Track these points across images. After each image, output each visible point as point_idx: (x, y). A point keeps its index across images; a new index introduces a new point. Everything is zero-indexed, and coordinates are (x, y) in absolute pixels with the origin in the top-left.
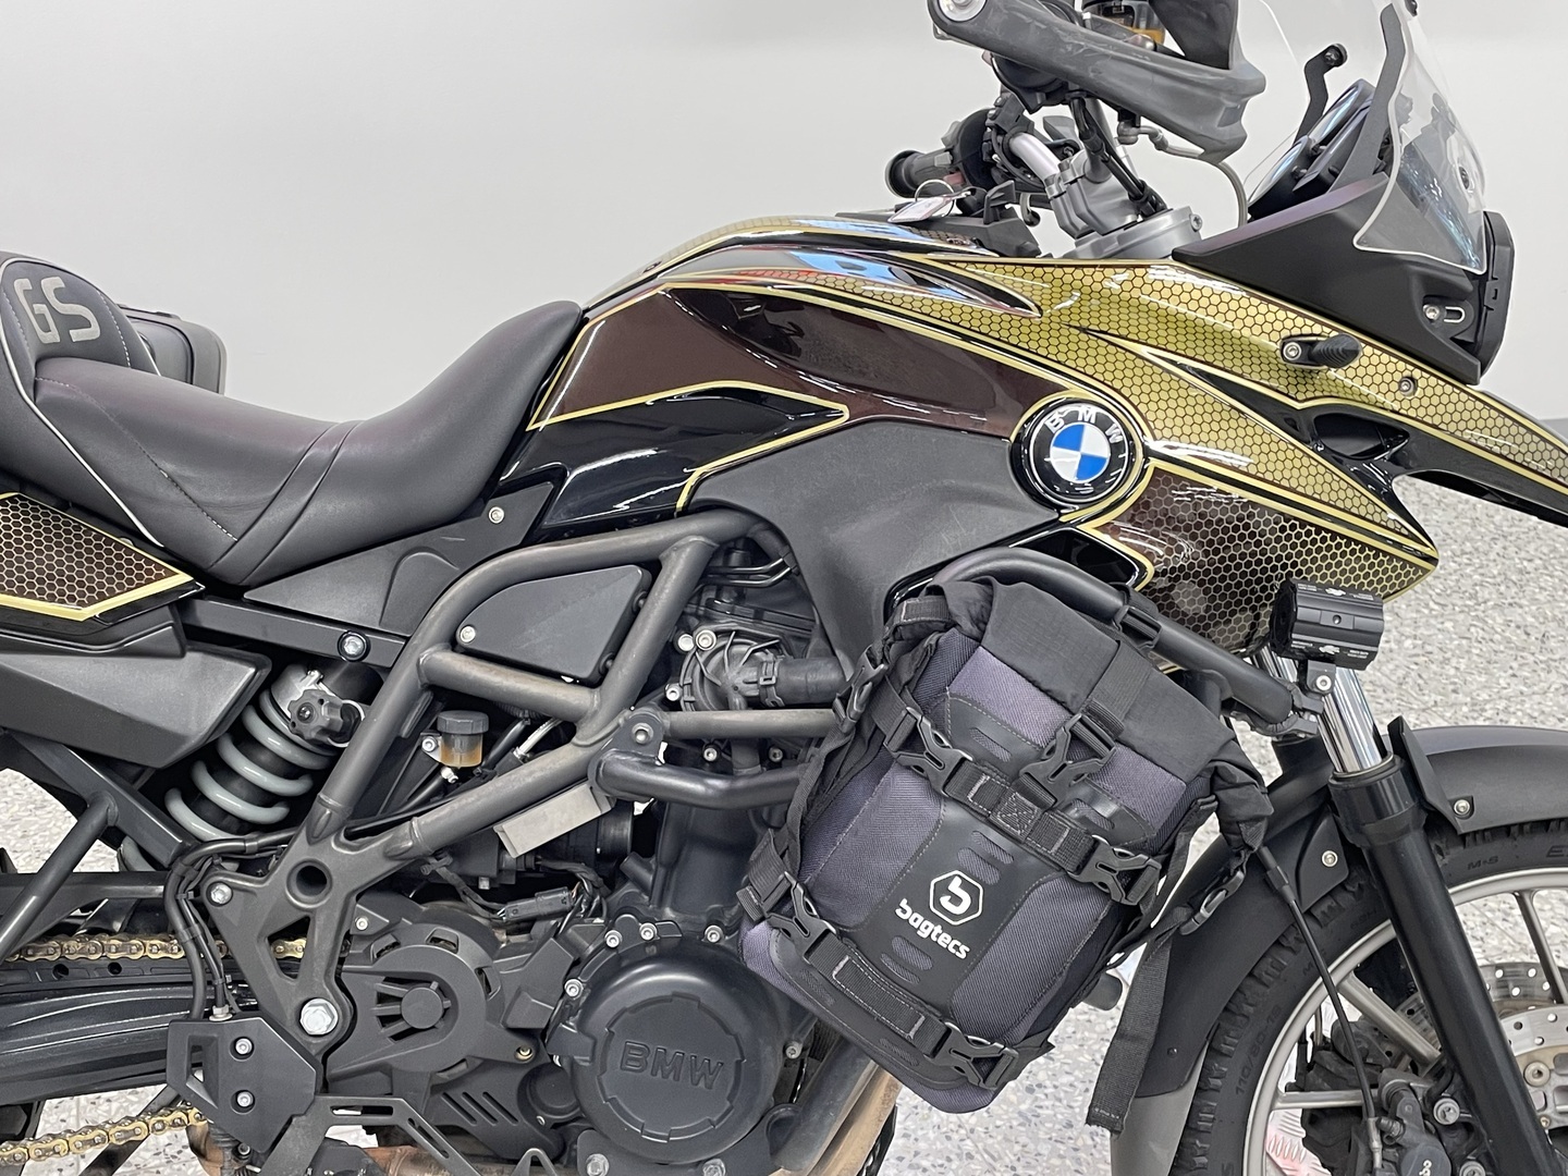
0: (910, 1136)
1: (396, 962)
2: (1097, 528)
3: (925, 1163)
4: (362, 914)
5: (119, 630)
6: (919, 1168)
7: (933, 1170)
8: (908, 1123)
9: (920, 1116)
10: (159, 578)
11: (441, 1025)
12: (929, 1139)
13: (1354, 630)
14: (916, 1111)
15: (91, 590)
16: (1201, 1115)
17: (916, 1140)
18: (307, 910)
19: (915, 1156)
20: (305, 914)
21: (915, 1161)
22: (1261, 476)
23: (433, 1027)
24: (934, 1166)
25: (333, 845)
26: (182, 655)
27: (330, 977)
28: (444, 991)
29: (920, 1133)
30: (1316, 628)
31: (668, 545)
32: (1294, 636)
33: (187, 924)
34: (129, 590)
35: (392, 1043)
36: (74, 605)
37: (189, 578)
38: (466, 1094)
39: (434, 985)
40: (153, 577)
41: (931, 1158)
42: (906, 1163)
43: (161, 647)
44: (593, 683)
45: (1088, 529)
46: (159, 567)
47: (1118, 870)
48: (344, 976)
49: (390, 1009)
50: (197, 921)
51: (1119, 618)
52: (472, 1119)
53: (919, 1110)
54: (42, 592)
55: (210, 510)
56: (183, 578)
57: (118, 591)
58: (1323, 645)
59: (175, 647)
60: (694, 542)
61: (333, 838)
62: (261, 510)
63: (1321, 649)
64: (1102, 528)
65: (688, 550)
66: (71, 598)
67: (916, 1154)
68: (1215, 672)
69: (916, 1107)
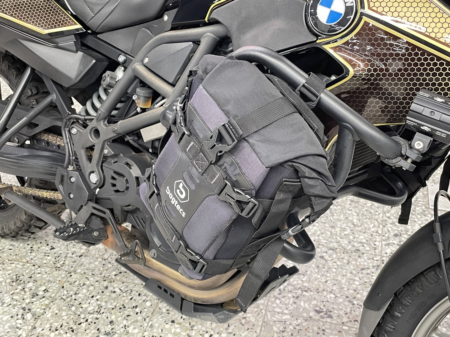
0: (356, 291)
1: (116, 167)
2: (331, 48)
3: (355, 302)
4: (107, 149)
5: (58, 40)
6: (351, 303)
7: (357, 306)
8: (359, 287)
9: (365, 286)
10: (72, 25)
11: (125, 191)
12: (363, 295)
13: (439, 121)
14: (365, 283)
15: (49, 25)
16: (388, 325)
17: (358, 293)
18: (94, 143)
19: (353, 298)
20: (93, 144)
21: (352, 300)
22: (428, 34)
23: (123, 192)
24: (358, 304)
25: (102, 123)
26: (77, 52)
27: (99, 166)
28: (127, 181)
29: (361, 291)
30: (418, 116)
31: (202, 35)
32: (408, 118)
33: (66, 138)
34: (61, 27)
35: (114, 193)
36: (42, 29)
37: (81, 27)
38: (137, 216)
39: (125, 179)
40: (70, 24)
41: (359, 301)
42: (348, 299)
43: (69, 48)
44: (173, 85)
45: (327, 48)
46: (73, 21)
47: (236, 199)
48: (103, 167)
49: (114, 182)
50: (69, 138)
51: (298, 88)
52: (139, 226)
53: (366, 284)
54: (33, 22)
55: (88, 4)
56: (79, 26)
57: (57, 27)
58: (423, 126)
59: (74, 48)
60: (209, 35)
61: (102, 121)
62: (102, 6)
63: (421, 127)
64: (334, 48)
65: (207, 38)
66: (42, 26)
67: (355, 298)
68: (349, 126)
69: (366, 282)
